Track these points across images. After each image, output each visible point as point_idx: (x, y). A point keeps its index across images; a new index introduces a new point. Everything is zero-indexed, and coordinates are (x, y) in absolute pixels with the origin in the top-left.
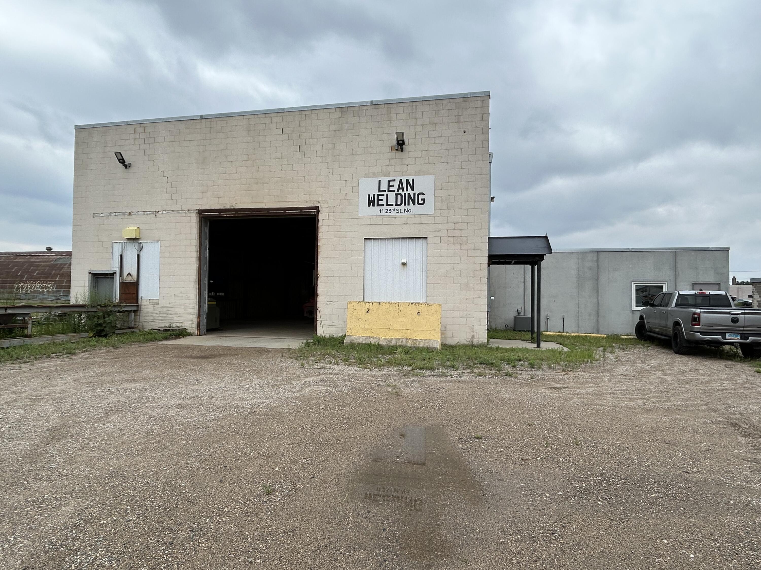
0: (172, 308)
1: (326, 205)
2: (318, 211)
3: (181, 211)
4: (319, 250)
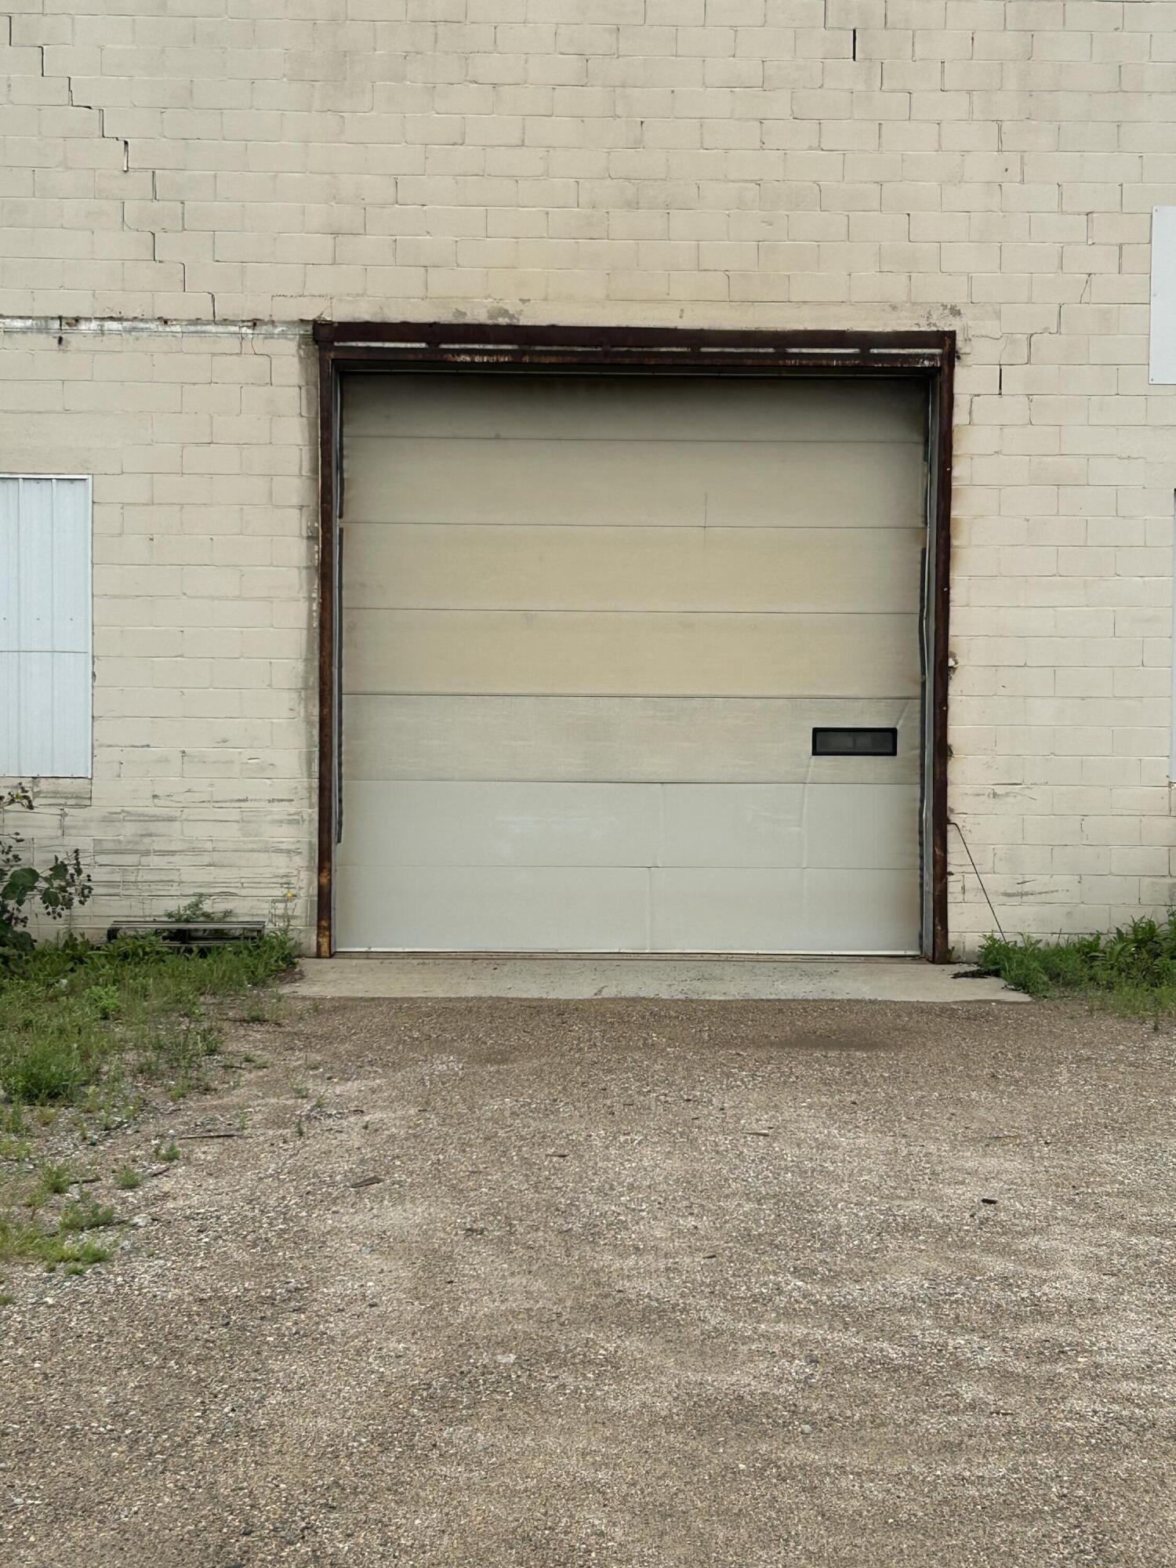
0: (171, 820)
1: (991, 326)
2: (951, 356)
3: (215, 322)
4: (954, 542)
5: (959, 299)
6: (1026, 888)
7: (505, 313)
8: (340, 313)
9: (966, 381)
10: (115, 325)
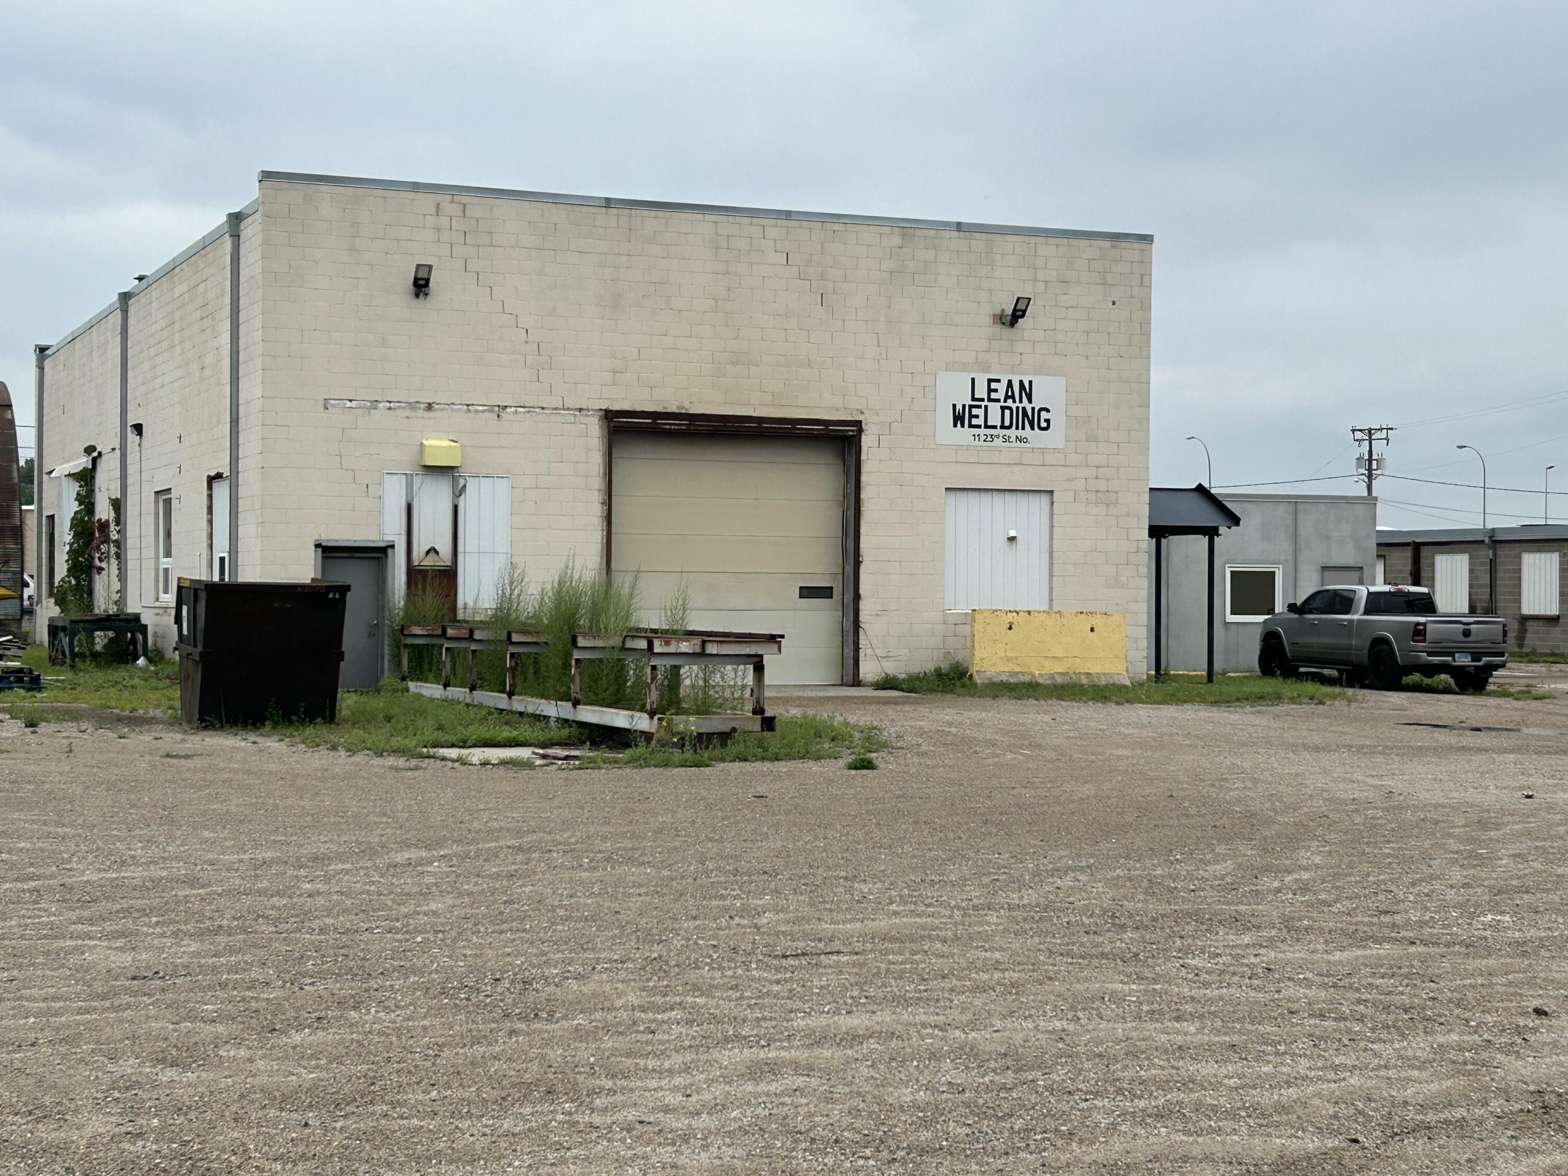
1: (875, 419)
2: (860, 431)
3: (563, 409)
4: (862, 509)
5: (862, 406)
6: (890, 654)
7: (683, 408)
8: (616, 407)
9: (866, 441)
10: (522, 410)
